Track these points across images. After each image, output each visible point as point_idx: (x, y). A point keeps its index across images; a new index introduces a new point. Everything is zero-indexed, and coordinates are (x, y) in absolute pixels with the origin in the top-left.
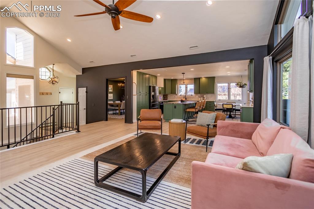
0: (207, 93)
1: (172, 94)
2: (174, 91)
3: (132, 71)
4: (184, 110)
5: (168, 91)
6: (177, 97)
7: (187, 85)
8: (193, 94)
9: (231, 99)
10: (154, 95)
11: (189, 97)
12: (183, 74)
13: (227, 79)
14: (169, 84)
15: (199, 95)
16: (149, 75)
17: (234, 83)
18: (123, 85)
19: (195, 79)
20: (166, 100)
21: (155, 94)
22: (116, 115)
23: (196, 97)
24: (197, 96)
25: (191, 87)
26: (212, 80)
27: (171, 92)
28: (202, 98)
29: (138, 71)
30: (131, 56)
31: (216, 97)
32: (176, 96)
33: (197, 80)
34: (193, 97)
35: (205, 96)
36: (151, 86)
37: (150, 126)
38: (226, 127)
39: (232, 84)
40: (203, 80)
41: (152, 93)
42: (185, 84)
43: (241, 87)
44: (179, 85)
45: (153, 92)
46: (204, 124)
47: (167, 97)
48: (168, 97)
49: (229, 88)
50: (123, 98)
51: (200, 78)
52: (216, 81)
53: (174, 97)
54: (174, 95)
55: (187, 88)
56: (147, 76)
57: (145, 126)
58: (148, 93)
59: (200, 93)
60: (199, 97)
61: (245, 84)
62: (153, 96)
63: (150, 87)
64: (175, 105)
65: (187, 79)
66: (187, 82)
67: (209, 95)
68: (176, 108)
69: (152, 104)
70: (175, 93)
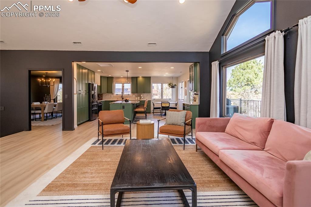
0: (144, 93)
1: (107, 94)
2: (110, 90)
3: (72, 63)
4: (133, 110)
5: (104, 89)
7: (124, 83)
8: (130, 93)
9: (164, 98)
10: (93, 94)
11: (126, 96)
12: (127, 72)
13: (160, 80)
15: (136, 94)
16: (89, 69)
17: (167, 83)
18: (44, 80)
19: (133, 78)
20: (101, 100)
21: (95, 93)
22: (36, 121)
23: (132, 96)
24: (134, 96)
26: (148, 79)
27: (106, 92)
28: (139, 98)
29: (78, 63)
30: (74, 43)
31: (151, 96)
32: (112, 96)
33: (134, 80)
34: (130, 97)
35: (142, 95)
36: (90, 84)
37: (118, 130)
38: (204, 123)
39: (164, 85)
40: (140, 79)
41: (92, 92)
42: (122, 83)
43: (173, 87)
44: (115, 83)
46: (176, 123)
47: (102, 97)
49: (162, 89)
50: (45, 99)
51: (137, 77)
52: (151, 81)
54: (110, 95)
55: (124, 87)
57: (112, 132)
58: (87, 91)
59: (137, 93)
60: (136, 96)
61: (175, 85)
64: (124, 105)
65: (124, 78)
66: (123, 80)
67: (145, 95)
68: (124, 108)
69: (92, 105)
70: (111, 93)
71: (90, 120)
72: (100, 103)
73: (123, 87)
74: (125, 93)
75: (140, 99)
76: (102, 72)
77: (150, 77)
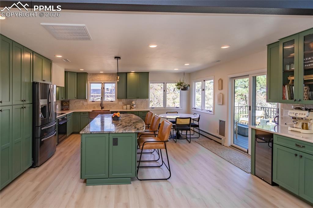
0: (138, 98)
1: (78, 100)
2: (82, 95)
6: (87, 104)
7: (104, 83)
8: (113, 99)
9: (167, 106)
11: (108, 104)
12: (116, 60)
13: (162, 77)
14: (73, 81)
15: (124, 101)
17: (174, 83)
19: (119, 74)
20: (67, 110)
21: (49, 103)
24: (121, 103)
25: (111, 87)
26: (144, 76)
27: (76, 97)
28: (129, 106)
31: (148, 105)
32: (85, 103)
34: (114, 105)
35: (133, 102)
36: (37, 83)
39: (168, 85)
40: (132, 76)
41: (42, 102)
42: (101, 83)
43: (184, 89)
44: (91, 83)
45: (42, 99)
48: (70, 105)
49: (165, 91)
51: (127, 73)
52: (149, 80)
53: (81, 104)
54: (82, 101)
56: (27, 56)
58: (29, 101)
59: (126, 98)
60: (123, 103)
61: (189, 85)
62: (44, 108)
63: (34, 84)
64: (115, 136)
65: (105, 74)
66: (104, 78)
67: (139, 101)
68: (117, 145)
69: (42, 130)
70: (84, 98)
71: (34, 165)
72: (63, 119)
73: (103, 88)
74: (106, 99)
75: (131, 108)
76: (66, 61)
77: (149, 72)
